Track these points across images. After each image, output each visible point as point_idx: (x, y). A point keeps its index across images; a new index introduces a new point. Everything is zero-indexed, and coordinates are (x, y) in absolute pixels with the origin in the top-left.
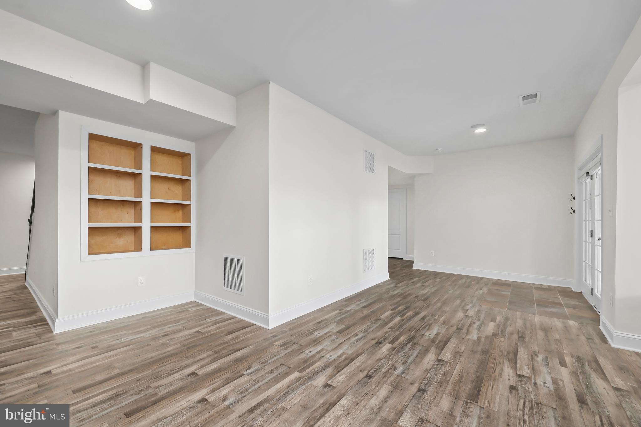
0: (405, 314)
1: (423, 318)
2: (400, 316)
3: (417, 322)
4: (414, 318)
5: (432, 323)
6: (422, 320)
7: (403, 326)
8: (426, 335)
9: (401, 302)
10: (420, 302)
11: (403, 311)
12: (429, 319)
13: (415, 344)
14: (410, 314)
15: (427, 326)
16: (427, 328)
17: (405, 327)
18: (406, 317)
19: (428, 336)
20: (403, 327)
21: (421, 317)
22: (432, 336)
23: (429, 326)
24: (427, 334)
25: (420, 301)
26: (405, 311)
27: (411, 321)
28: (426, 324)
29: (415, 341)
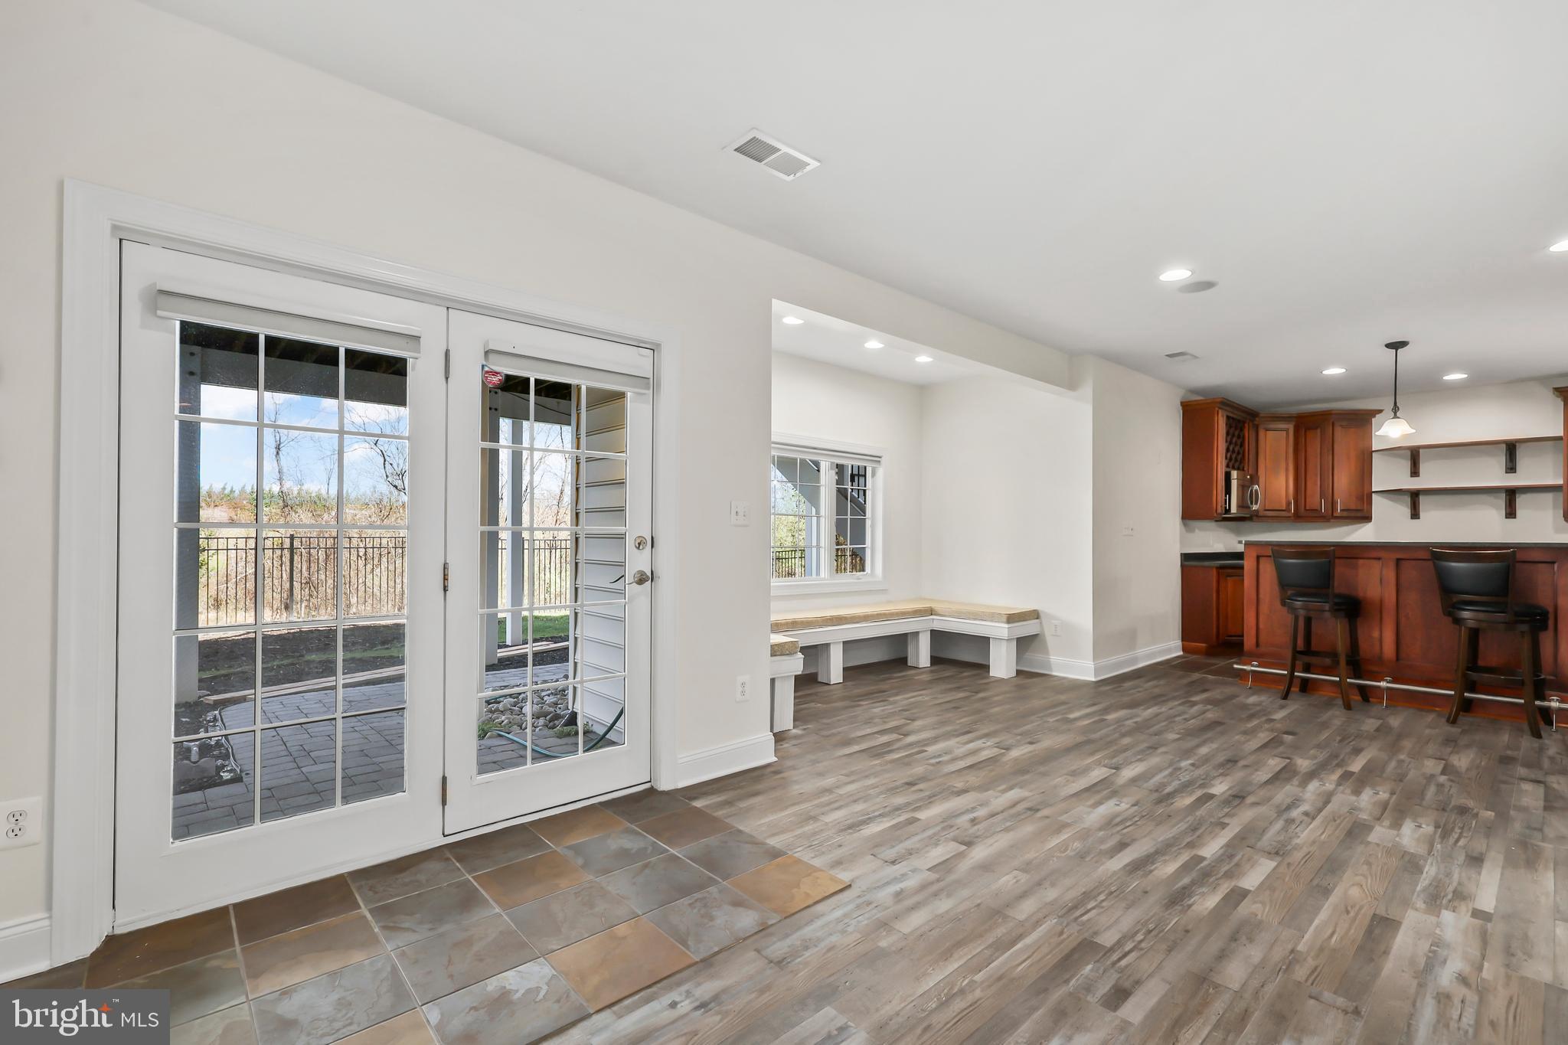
0: (1186, 868)
1: (1122, 846)
2: (1205, 863)
3: (1145, 836)
4: (1152, 850)
5: (1100, 829)
6: (1128, 841)
7: (1186, 829)
8: (1127, 804)
9: (1215, 945)
10: (1108, 939)
11: (1193, 883)
12: (1102, 841)
13: (1157, 791)
14: (1168, 868)
15: (1117, 825)
16: (1118, 819)
17: (1183, 826)
18: (1180, 853)
19: (1121, 802)
20: (1186, 826)
21: (1128, 850)
22: (1111, 803)
23: (1110, 823)
24: (1124, 806)
25: (1108, 944)
26: (1186, 881)
27: (1162, 841)
28: (1119, 828)
29: (1155, 795)
